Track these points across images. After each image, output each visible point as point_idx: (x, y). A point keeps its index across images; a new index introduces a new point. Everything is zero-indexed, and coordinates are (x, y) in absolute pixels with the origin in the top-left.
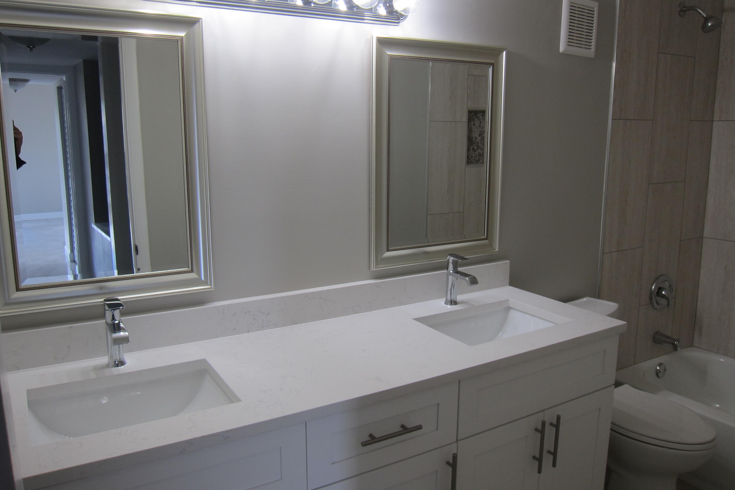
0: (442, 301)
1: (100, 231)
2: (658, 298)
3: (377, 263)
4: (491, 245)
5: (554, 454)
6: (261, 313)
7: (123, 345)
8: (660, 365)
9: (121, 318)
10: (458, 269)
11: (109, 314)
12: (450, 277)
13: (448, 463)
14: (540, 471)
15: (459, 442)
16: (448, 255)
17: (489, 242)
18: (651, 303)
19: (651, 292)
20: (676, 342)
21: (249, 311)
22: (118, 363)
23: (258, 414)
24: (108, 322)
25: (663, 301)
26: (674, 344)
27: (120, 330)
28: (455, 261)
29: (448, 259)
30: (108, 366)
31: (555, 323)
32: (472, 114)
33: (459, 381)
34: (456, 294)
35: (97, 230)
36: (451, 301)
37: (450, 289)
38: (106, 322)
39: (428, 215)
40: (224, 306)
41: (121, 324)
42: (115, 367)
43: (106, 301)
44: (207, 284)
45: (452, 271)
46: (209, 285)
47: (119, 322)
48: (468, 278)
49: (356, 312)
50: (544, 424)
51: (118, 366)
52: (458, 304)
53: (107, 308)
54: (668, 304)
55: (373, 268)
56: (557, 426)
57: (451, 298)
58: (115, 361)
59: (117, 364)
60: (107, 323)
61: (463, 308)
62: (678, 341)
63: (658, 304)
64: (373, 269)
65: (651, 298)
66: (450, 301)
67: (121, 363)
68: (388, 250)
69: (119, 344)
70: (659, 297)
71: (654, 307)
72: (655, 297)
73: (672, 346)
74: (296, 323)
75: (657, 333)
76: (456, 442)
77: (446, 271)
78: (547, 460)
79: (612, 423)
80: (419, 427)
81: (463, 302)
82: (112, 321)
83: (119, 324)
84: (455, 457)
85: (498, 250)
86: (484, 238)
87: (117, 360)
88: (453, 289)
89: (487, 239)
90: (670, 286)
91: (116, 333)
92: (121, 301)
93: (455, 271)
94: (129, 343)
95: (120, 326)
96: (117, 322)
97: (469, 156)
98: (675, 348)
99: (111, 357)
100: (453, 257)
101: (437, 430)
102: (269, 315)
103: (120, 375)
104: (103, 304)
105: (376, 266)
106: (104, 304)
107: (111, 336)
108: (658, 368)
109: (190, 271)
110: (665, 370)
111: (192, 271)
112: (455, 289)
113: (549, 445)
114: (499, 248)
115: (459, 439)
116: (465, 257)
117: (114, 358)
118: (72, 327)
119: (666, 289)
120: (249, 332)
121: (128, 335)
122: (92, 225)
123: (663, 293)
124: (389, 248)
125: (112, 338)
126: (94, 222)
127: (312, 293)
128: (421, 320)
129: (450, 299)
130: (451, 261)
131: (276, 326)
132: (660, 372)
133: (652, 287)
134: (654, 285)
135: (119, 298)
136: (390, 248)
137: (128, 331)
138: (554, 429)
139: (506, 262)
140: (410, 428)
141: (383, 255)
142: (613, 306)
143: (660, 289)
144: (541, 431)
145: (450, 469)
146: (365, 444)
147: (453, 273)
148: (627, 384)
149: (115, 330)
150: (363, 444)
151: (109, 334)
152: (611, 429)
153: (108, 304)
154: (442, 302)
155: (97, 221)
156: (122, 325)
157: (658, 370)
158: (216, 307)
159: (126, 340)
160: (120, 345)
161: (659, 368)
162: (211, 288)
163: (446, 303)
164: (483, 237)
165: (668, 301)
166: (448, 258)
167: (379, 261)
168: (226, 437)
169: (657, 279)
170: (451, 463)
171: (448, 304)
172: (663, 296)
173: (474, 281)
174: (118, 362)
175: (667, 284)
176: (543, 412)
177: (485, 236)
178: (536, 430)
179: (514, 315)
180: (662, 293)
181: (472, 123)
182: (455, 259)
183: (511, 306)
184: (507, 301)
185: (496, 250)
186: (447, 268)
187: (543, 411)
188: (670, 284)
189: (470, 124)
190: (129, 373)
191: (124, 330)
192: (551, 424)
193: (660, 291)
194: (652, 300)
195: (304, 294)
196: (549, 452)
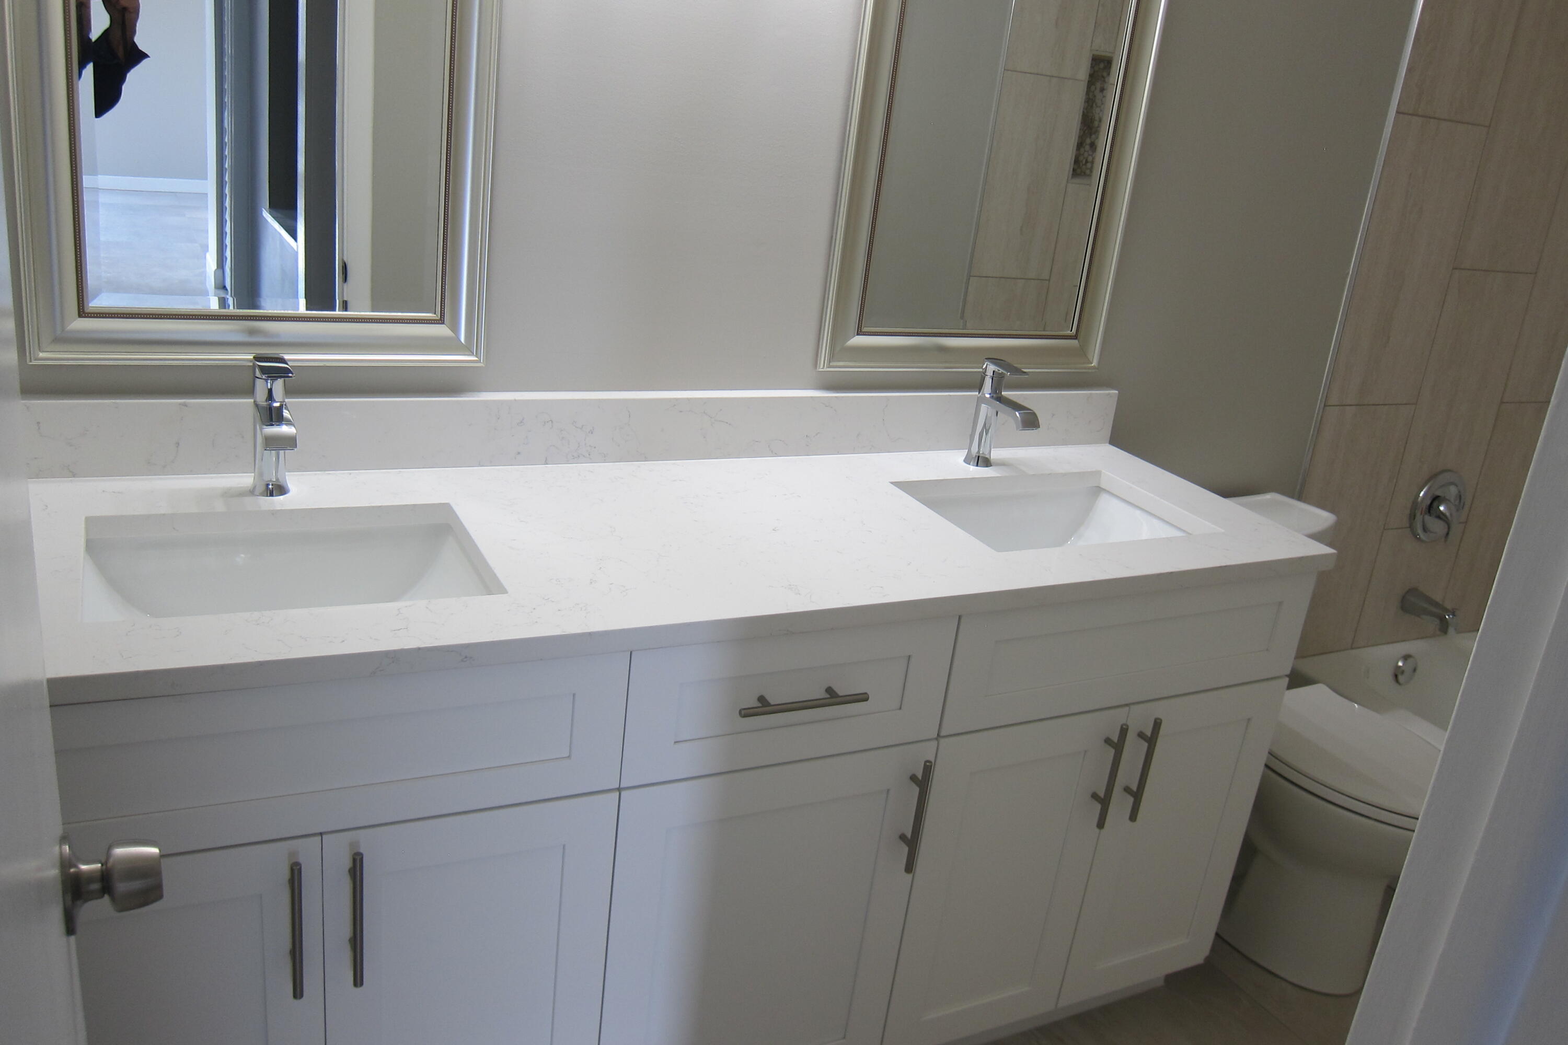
0: (961, 455)
1: (276, 225)
2: (1427, 517)
3: (832, 357)
4: (1082, 352)
5: (1137, 795)
6: (576, 427)
7: (285, 452)
8: (1406, 658)
9: (286, 400)
10: (1003, 393)
11: (261, 387)
12: (984, 407)
13: (913, 778)
14: (1101, 825)
15: (942, 741)
16: (986, 359)
17: (1080, 346)
18: (1411, 527)
19: (1415, 504)
20: (1448, 616)
21: (551, 420)
22: (272, 488)
23: (536, 622)
24: (258, 403)
25: (1438, 527)
26: (1442, 619)
27: (283, 421)
28: (1000, 373)
29: (983, 369)
30: (252, 492)
31: (1184, 531)
32: (1102, 66)
33: (960, 617)
34: (990, 447)
35: (272, 224)
36: (979, 457)
37: (980, 434)
38: (255, 402)
39: (970, 276)
40: (502, 402)
41: (284, 411)
42: (267, 496)
43: (258, 361)
44: (471, 351)
45: (990, 394)
46: (475, 354)
47: (281, 404)
48: (1019, 414)
49: (776, 454)
50: (1124, 731)
51: (272, 495)
52: (991, 466)
53: (258, 374)
54: (1448, 534)
55: (822, 367)
56: (1151, 740)
57: (979, 452)
58: (268, 483)
59: (270, 491)
60: (256, 405)
61: (1000, 475)
62: (1454, 615)
63: (1425, 530)
64: (822, 369)
65: (1412, 517)
66: (976, 456)
67: (279, 489)
68: (860, 332)
69: (278, 449)
70: (1430, 516)
71: (1416, 537)
72: (1421, 514)
73: (1437, 621)
74: (646, 459)
75: (1413, 591)
76: (936, 739)
77: (977, 393)
78: (1120, 804)
79: (1270, 753)
80: (863, 698)
81: (1002, 464)
82: (266, 401)
83: (280, 409)
84: (928, 768)
85: (1096, 366)
86: (1070, 335)
87: (271, 481)
88: (986, 434)
89: (1076, 339)
90: (1460, 497)
91: (272, 425)
92: (289, 363)
93: (995, 395)
94: (296, 449)
95: (283, 415)
96: (276, 405)
97: (1081, 158)
98: (1444, 628)
99: (261, 474)
100: (995, 364)
101: (900, 708)
102: (592, 433)
103: (274, 513)
104: (251, 366)
105: (830, 362)
106: (254, 366)
107: (261, 429)
108: (1400, 664)
109: (438, 320)
110: (1415, 670)
111: (441, 321)
112: (989, 434)
113: (1128, 775)
114: (1099, 362)
115: (943, 734)
116: (1023, 370)
117: (266, 478)
118: (185, 405)
119: (1449, 501)
120: (547, 464)
121: (296, 434)
122: (262, 212)
123: (1442, 508)
124: (862, 327)
125: (262, 436)
126: (268, 207)
127: (689, 399)
128: (907, 487)
129: (977, 453)
130: (990, 373)
131: (605, 458)
132: (1403, 672)
133: (1420, 494)
134: (1424, 490)
135: (286, 357)
136: (865, 329)
137: (295, 424)
138: (1145, 745)
139: (1109, 394)
140: (842, 696)
141: (849, 340)
142: (1323, 518)
143: (1436, 500)
144: (1117, 745)
145: (916, 790)
146: (746, 713)
147: (991, 399)
148: (1324, 684)
149: (272, 419)
150: (743, 712)
151: (258, 427)
152: (1267, 766)
153: (261, 368)
154: (959, 457)
155: (274, 206)
156: (286, 414)
157: (1400, 667)
158: (485, 403)
159: (289, 442)
160: (281, 451)
161: (1403, 664)
162: (479, 361)
163: (967, 461)
164: (1069, 332)
165: (1449, 528)
166: (984, 367)
167: (838, 351)
168: (466, 657)
169: (1433, 477)
170: (918, 779)
171: (971, 464)
172: (1440, 516)
173: (1030, 421)
174: (272, 485)
175: (1453, 490)
176: (1127, 708)
177: (1073, 331)
178: (1108, 741)
179: (1107, 506)
180: (1438, 507)
181: (1098, 85)
182: (999, 370)
183: (1103, 486)
184: (1098, 473)
185: (1093, 365)
186: (980, 388)
187: (1127, 705)
188: (1459, 492)
189: (1093, 88)
190: (292, 511)
191: (289, 423)
192: (1141, 735)
193: (1435, 504)
194: (1414, 519)
195: (670, 400)
196: (1127, 790)
